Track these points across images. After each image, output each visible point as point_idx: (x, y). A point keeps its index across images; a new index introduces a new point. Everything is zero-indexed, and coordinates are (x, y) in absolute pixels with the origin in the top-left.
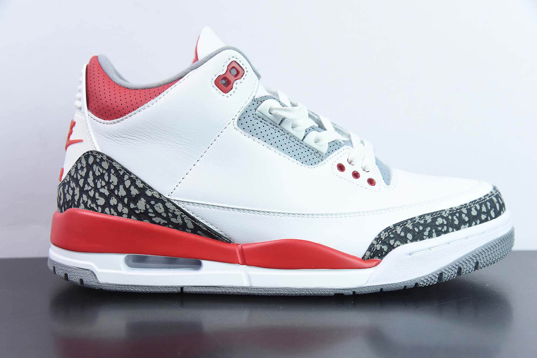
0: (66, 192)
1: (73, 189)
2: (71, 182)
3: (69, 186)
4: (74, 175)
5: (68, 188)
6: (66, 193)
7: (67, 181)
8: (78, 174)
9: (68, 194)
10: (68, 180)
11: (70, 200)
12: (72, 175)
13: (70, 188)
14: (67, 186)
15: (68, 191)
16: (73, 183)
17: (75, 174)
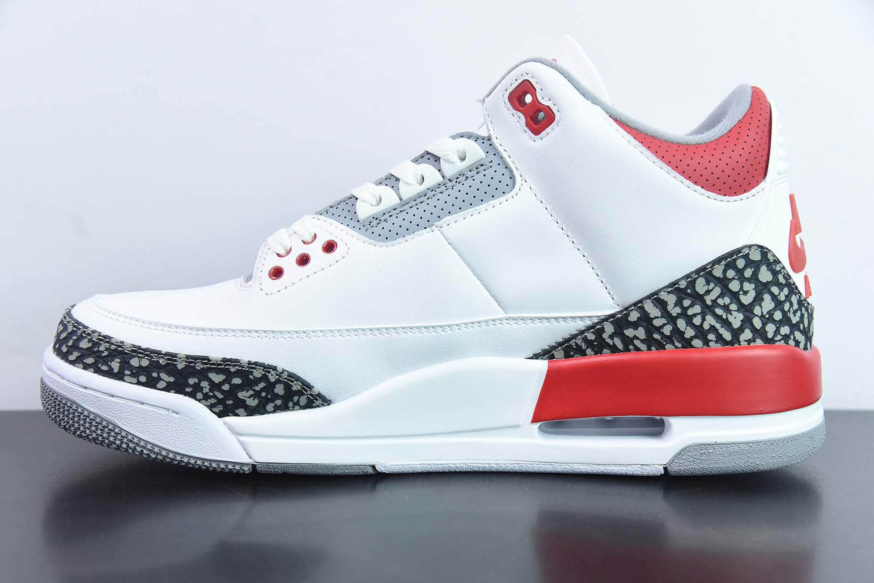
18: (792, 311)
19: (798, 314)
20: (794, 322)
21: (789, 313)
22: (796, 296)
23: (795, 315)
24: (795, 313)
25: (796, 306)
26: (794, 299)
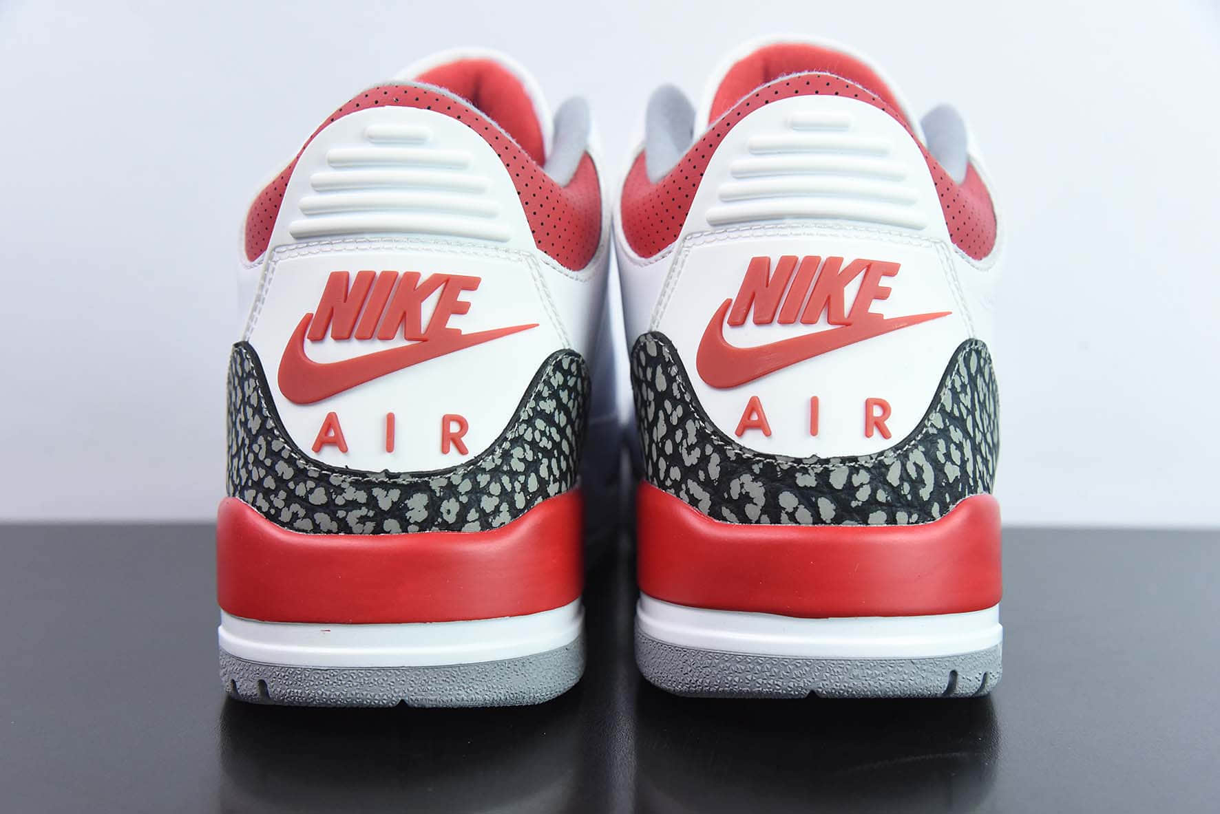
0: (942, 459)
1: (960, 447)
2: (952, 428)
3: (949, 440)
4: (952, 408)
5: (948, 448)
6: (943, 461)
7: (939, 430)
8: (961, 404)
9: (949, 464)
10: (941, 426)
11: (957, 477)
12: (948, 409)
13: (953, 447)
14: (941, 444)
15: (948, 456)
16: (955, 430)
17: (955, 406)
18: (685, 446)
19: (697, 453)
20: (688, 464)
21: (680, 447)
22: (694, 422)
23: (689, 454)
24: (690, 449)
25: (692, 439)
26: (691, 427)
